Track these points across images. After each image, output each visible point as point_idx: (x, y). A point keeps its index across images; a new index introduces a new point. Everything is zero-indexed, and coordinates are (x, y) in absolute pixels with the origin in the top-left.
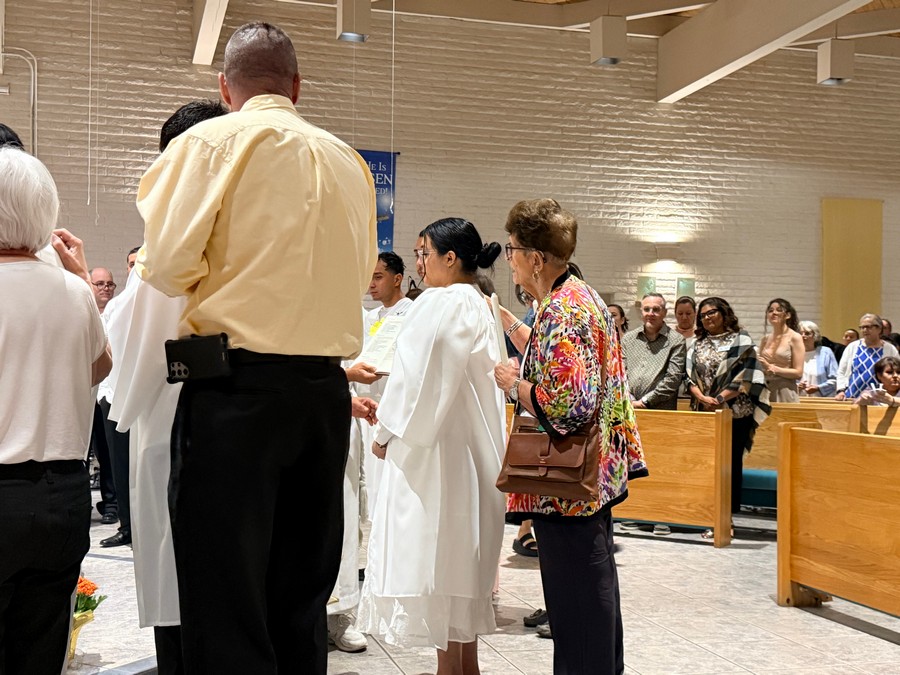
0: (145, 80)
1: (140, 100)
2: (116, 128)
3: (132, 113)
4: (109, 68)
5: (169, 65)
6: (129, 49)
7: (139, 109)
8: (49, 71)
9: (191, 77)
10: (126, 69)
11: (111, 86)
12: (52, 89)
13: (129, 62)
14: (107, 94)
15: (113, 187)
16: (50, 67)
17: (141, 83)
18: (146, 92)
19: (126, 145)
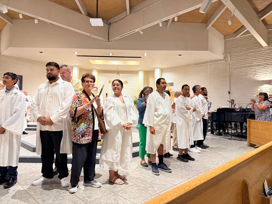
0: (252, 53)
1: (251, 57)
2: (246, 64)
3: (249, 60)
4: (244, 52)
5: (257, 49)
6: (248, 48)
7: (251, 59)
8: (232, 56)
9: (263, 50)
10: (248, 52)
11: (245, 56)
12: (233, 59)
13: (249, 50)
14: (244, 58)
15: (245, 76)
16: (233, 55)
17: (251, 54)
18: (253, 55)
19: (248, 67)
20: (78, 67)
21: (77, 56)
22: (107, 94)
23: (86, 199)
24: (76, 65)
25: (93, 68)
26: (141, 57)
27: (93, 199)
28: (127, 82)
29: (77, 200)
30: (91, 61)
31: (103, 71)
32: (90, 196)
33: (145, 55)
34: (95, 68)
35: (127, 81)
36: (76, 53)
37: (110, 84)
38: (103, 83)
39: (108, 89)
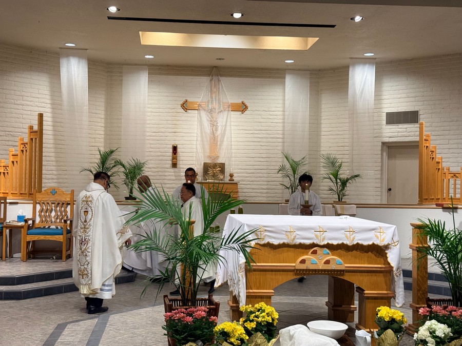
22: (175, 149)
26: (333, 26)
28: (246, 108)
30: (142, 35)
31: (161, 65)
33: (358, 19)
35: (248, 104)
36: (113, 9)
37: (186, 114)
38: (161, 110)
39: (178, 130)
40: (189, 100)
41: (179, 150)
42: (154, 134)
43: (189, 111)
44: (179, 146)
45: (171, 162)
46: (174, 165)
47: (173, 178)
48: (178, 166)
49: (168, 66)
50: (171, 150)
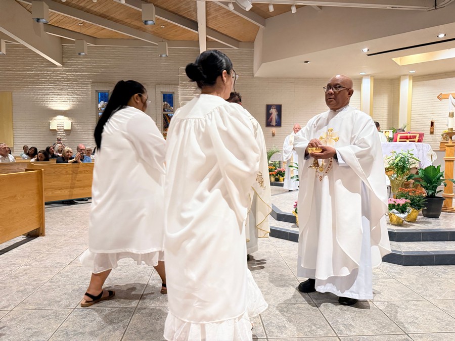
20: (371, 76)
21: (368, 55)
22: (432, 124)
23: (341, 328)
24: (367, 74)
25: (402, 74)
27: (355, 334)
29: (323, 323)
30: (397, 60)
32: (351, 325)
34: (405, 73)
36: (365, 50)
37: (441, 102)
38: (424, 101)
39: (435, 112)
40: (443, 93)
41: (435, 124)
42: (419, 116)
43: (442, 100)
44: (435, 122)
45: (429, 131)
46: (432, 133)
47: (432, 140)
48: (434, 133)
49: (429, 75)
50: (430, 124)
